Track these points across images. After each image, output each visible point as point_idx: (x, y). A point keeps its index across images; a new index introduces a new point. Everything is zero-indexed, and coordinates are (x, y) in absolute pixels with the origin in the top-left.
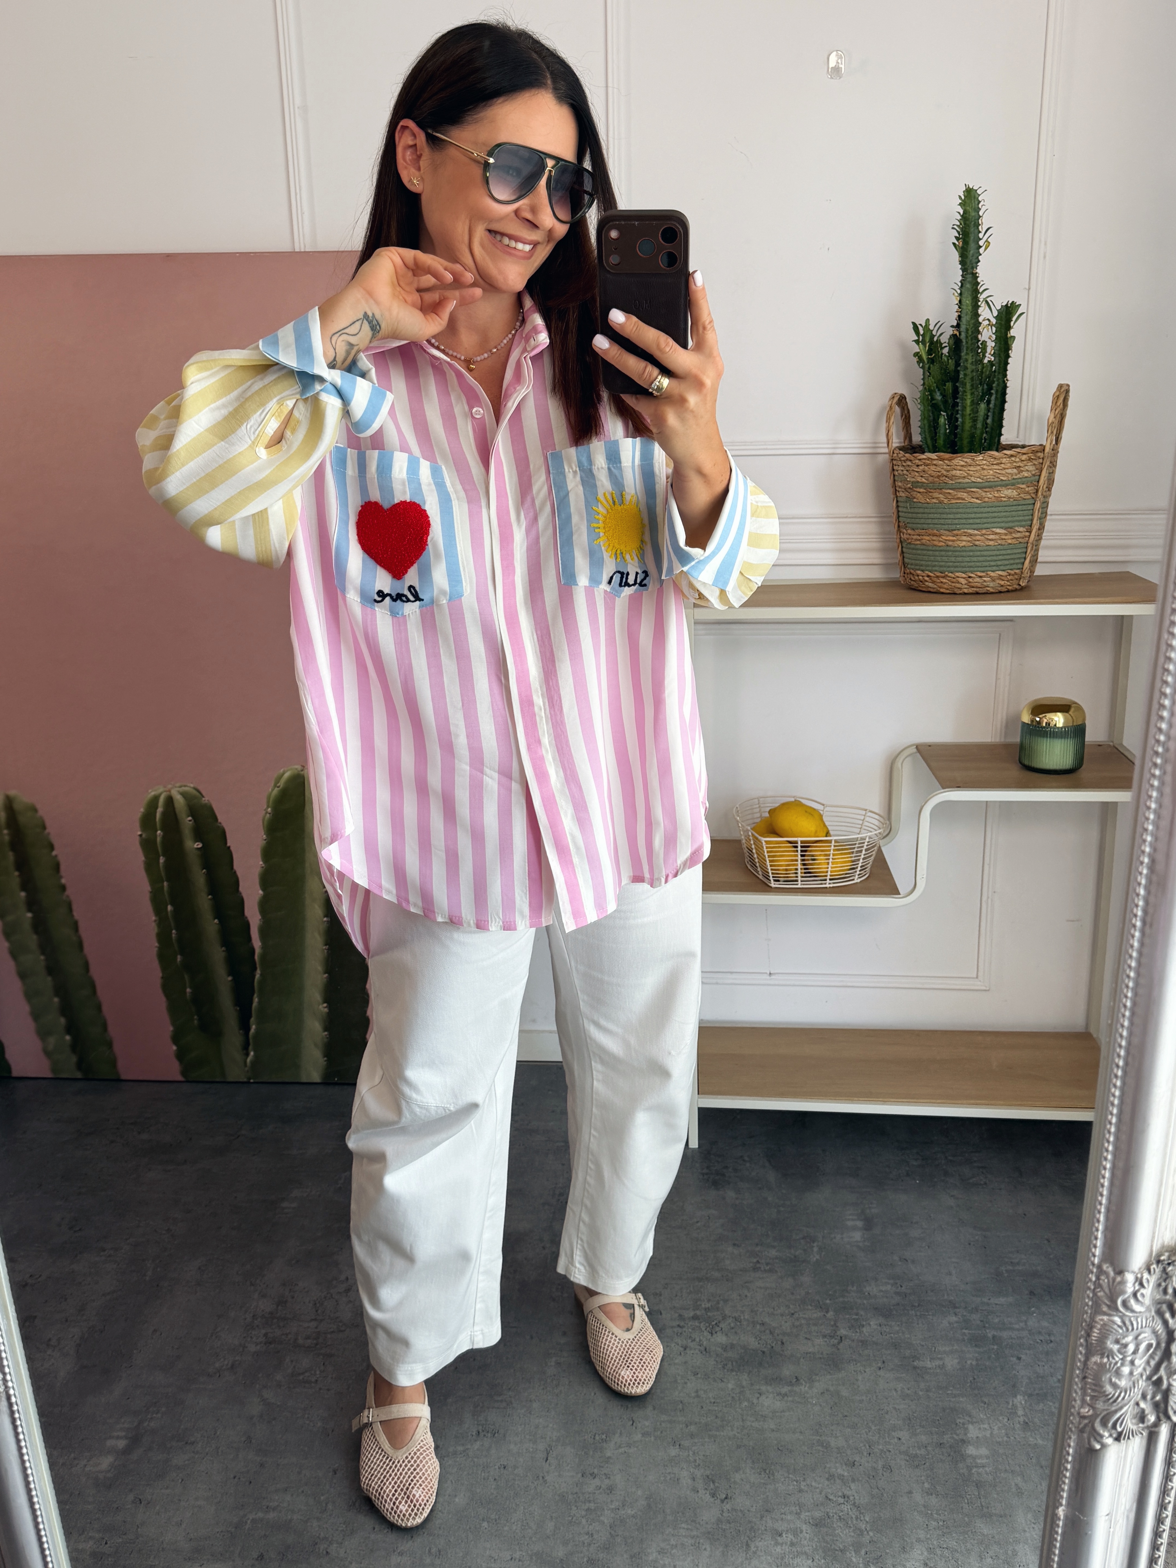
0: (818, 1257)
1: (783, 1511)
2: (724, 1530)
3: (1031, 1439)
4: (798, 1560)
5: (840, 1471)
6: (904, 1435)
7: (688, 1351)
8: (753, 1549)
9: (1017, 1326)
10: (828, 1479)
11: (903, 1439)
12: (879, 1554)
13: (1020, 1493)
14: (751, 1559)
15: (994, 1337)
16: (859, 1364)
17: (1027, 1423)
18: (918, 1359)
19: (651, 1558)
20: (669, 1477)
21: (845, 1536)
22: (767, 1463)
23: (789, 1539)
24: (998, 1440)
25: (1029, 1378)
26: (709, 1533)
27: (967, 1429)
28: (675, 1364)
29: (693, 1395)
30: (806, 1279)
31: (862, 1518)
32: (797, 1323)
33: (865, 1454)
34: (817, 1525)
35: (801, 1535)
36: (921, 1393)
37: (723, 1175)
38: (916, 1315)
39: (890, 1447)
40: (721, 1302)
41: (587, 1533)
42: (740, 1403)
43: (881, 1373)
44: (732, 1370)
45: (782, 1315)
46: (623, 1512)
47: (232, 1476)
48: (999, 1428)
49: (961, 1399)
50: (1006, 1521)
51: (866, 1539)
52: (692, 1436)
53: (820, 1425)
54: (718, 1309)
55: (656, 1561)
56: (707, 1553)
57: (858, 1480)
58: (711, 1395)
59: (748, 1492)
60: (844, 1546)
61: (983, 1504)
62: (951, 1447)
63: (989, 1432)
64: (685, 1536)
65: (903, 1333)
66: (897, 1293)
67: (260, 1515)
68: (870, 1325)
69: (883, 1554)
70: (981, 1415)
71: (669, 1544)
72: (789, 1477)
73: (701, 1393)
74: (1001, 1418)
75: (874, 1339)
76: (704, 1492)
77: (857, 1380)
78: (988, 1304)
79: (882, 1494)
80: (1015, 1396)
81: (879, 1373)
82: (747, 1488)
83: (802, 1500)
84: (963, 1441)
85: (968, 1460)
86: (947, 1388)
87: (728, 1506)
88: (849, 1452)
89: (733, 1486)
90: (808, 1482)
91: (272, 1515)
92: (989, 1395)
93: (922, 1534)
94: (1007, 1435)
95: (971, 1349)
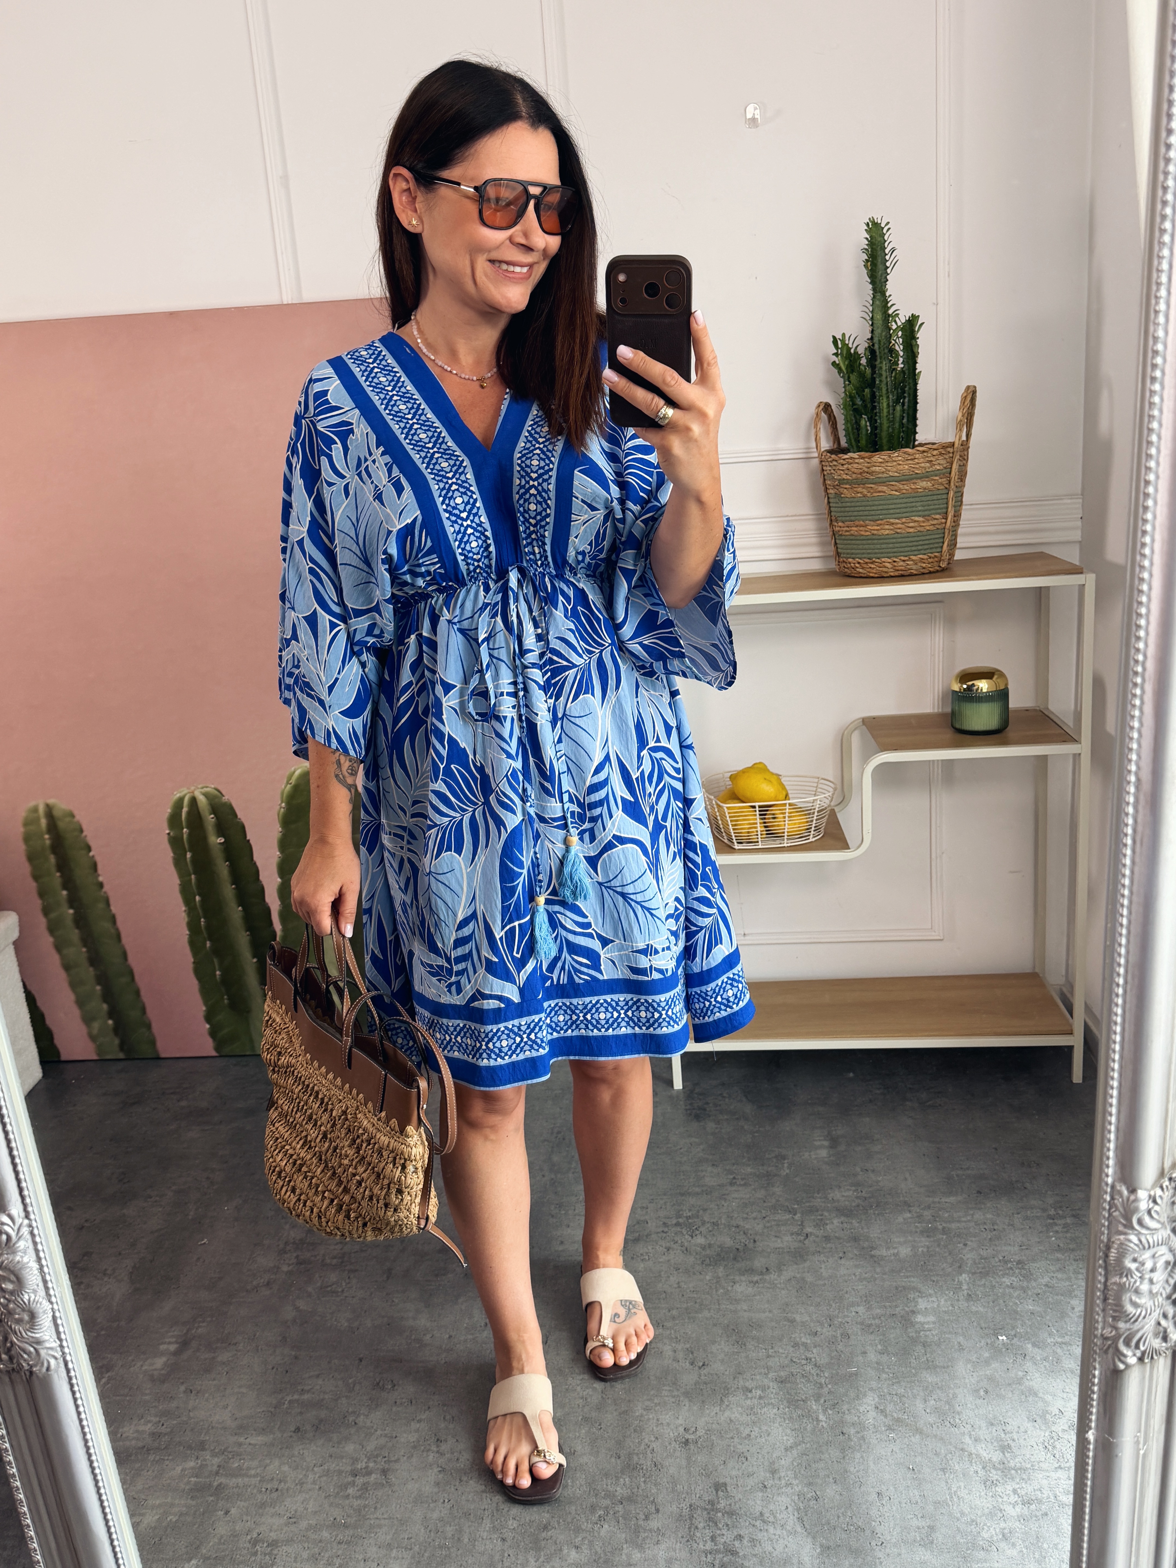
0: (788, 1171)
1: (753, 1373)
2: (702, 1390)
3: (973, 1307)
4: (766, 1409)
5: (803, 1340)
6: (861, 1309)
7: (671, 1251)
8: (726, 1403)
9: (963, 1219)
10: (793, 1347)
11: (860, 1312)
12: (836, 1401)
13: (961, 1349)
14: (724, 1411)
15: (944, 1228)
16: (822, 1255)
17: (970, 1295)
18: (875, 1249)
19: (637, 1414)
21: (806, 1389)
22: (740, 1337)
23: (758, 1394)
24: (944, 1309)
25: (974, 1260)
26: (688, 1393)
27: (916, 1303)
28: (660, 1262)
29: (676, 1286)
30: (778, 1190)
31: (822, 1375)
32: (768, 1225)
33: (826, 1326)
34: (782, 1382)
35: (768, 1391)
36: (876, 1276)
37: (705, 1110)
38: (874, 1214)
39: (849, 1320)
40: (701, 1212)
41: (582, 1398)
42: (717, 1291)
43: (843, 1261)
44: (710, 1265)
45: (755, 1219)
47: (270, 1367)
48: (946, 1301)
49: (913, 1279)
50: (948, 1371)
51: (825, 1390)
52: (674, 1318)
53: (787, 1305)
54: (698, 1217)
55: (642, 1416)
56: (686, 1408)
57: (819, 1346)
58: (691, 1285)
59: (723, 1360)
60: (806, 1397)
61: (929, 1359)
62: (902, 1317)
63: (936, 1304)
64: (667, 1396)
65: (863, 1228)
66: (857, 1197)
67: (296, 1397)
68: (832, 1222)
69: (840, 1401)
70: (930, 1291)
71: (653, 1403)
72: (758, 1347)
73: (682, 1284)
74: (947, 1292)
75: (837, 1235)
76: (684, 1361)
77: (820, 1268)
78: (938, 1202)
79: (840, 1356)
80: (961, 1275)
81: (840, 1262)
82: (721, 1356)
83: (770, 1364)
84: (913, 1312)
85: (917, 1326)
86: (900, 1271)
87: (704, 1371)
88: (812, 1325)
89: (709, 1355)
90: (776, 1349)
91: (306, 1397)
92: (938, 1275)
93: (874, 1384)
94: (952, 1305)
95: (923, 1239)
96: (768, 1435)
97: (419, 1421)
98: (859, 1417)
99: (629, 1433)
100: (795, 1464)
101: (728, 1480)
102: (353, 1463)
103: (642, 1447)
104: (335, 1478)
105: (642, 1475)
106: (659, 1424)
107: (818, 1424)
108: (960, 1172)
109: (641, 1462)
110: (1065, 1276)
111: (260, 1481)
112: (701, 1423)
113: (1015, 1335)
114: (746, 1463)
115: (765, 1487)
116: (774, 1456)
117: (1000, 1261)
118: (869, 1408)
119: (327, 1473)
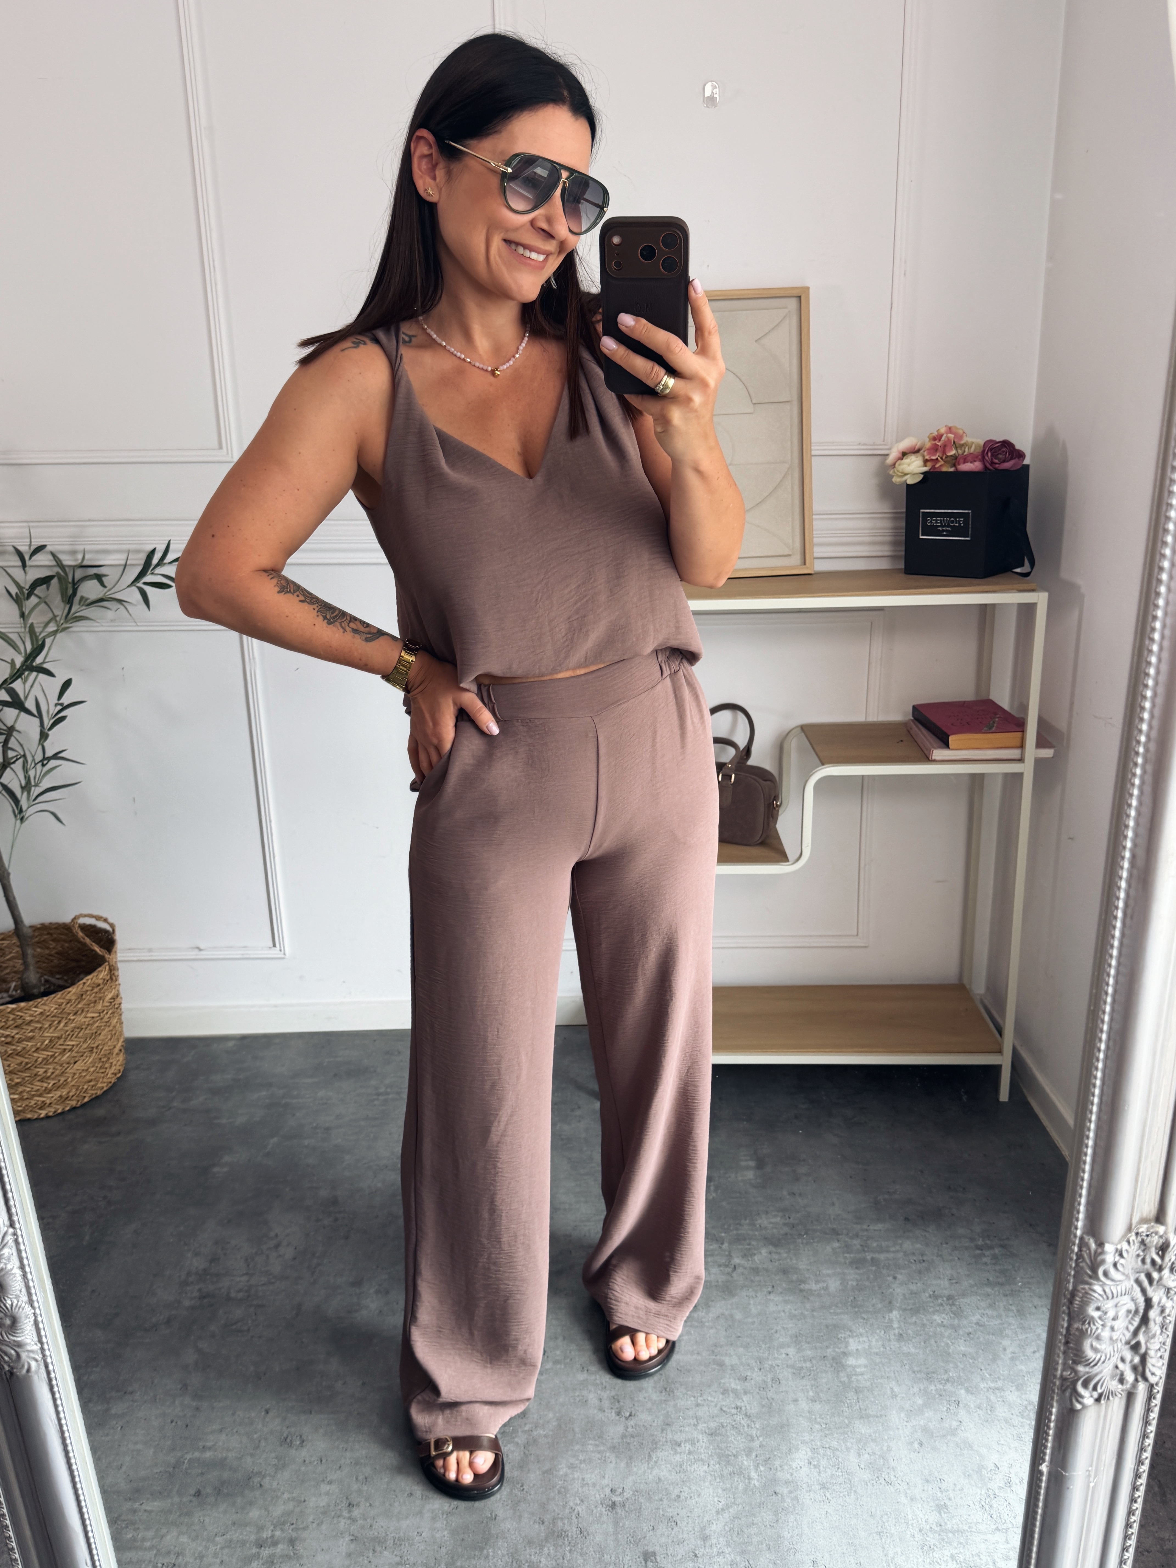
0: (714, 1195)
1: (681, 1424)
2: (629, 1444)
3: (905, 1348)
4: (695, 1466)
5: (733, 1386)
6: (791, 1351)
8: (655, 1459)
9: (892, 1249)
10: (723, 1394)
11: (790, 1354)
12: (768, 1456)
13: (894, 1396)
14: (652, 1468)
15: (872, 1259)
16: (750, 1290)
17: (901, 1335)
18: (804, 1282)
19: (561, 1473)
20: (578, 1399)
21: (737, 1442)
22: (668, 1382)
23: (687, 1448)
24: (875, 1350)
25: (904, 1295)
26: (614, 1447)
27: (847, 1343)
31: (753, 1426)
33: (756, 1370)
34: (712, 1434)
35: (698, 1444)
36: (806, 1313)
38: (802, 1243)
39: (779, 1362)
43: (772, 1297)
46: (535, 1433)
47: (169, 1421)
48: (877, 1341)
49: (843, 1316)
50: (881, 1420)
51: (756, 1444)
53: (716, 1346)
55: (566, 1475)
56: (612, 1465)
57: (750, 1393)
59: (650, 1409)
60: (737, 1452)
61: (862, 1407)
62: (833, 1359)
63: (868, 1344)
64: (593, 1452)
65: (791, 1259)
66: (785, 1224)
67: (197, 1454)
68: (760, 1253)
69: (772, 1456)
70: (861, 1330)
71: (578, 1459)
72: (687, 1394)
74: (878, 1331)
75: (765, 1266)
76: (610, 1411)
77: (750, 1304)
78: (867, 1230)
79: (771, 1403)
80: (891, 1311)
81: (768, 1297)
82: (649, 1405)
83: (700, 1413)
84: (844, 1354)
85: (848, 1370)
86: (830, 1307)
87: (631, 1422)
88: (741, 1368)
89: (636, 1405)
90: (705, 1397)
91: (208, 1454)
92: (868, 1312)
93: (807, 1437)
94: (883, 1346)
95: (852, 1271)
96: (699, 1495)
97: (330, 1483)
98: (792, 1475)
99: (552, 1494)
100: (727, 1529)
101: (657, 1548)
102: (258, 1532)
103: (567, 1511)
104: (239, 1550)
105: (567, 1542)
106: (584, 1484)
107: (750, 1483)
108: (886, 1196)
109: (567, 1527)
110: (995, 1313)
111: (156, 1555)
112: (629, 1483)
113: (948, 1380)
114: (676, 1529)
115: (696, 1556)
116: (705, 1519)
117: (930, 1296)
118: (802, 1464)
119: (229, 1544)
